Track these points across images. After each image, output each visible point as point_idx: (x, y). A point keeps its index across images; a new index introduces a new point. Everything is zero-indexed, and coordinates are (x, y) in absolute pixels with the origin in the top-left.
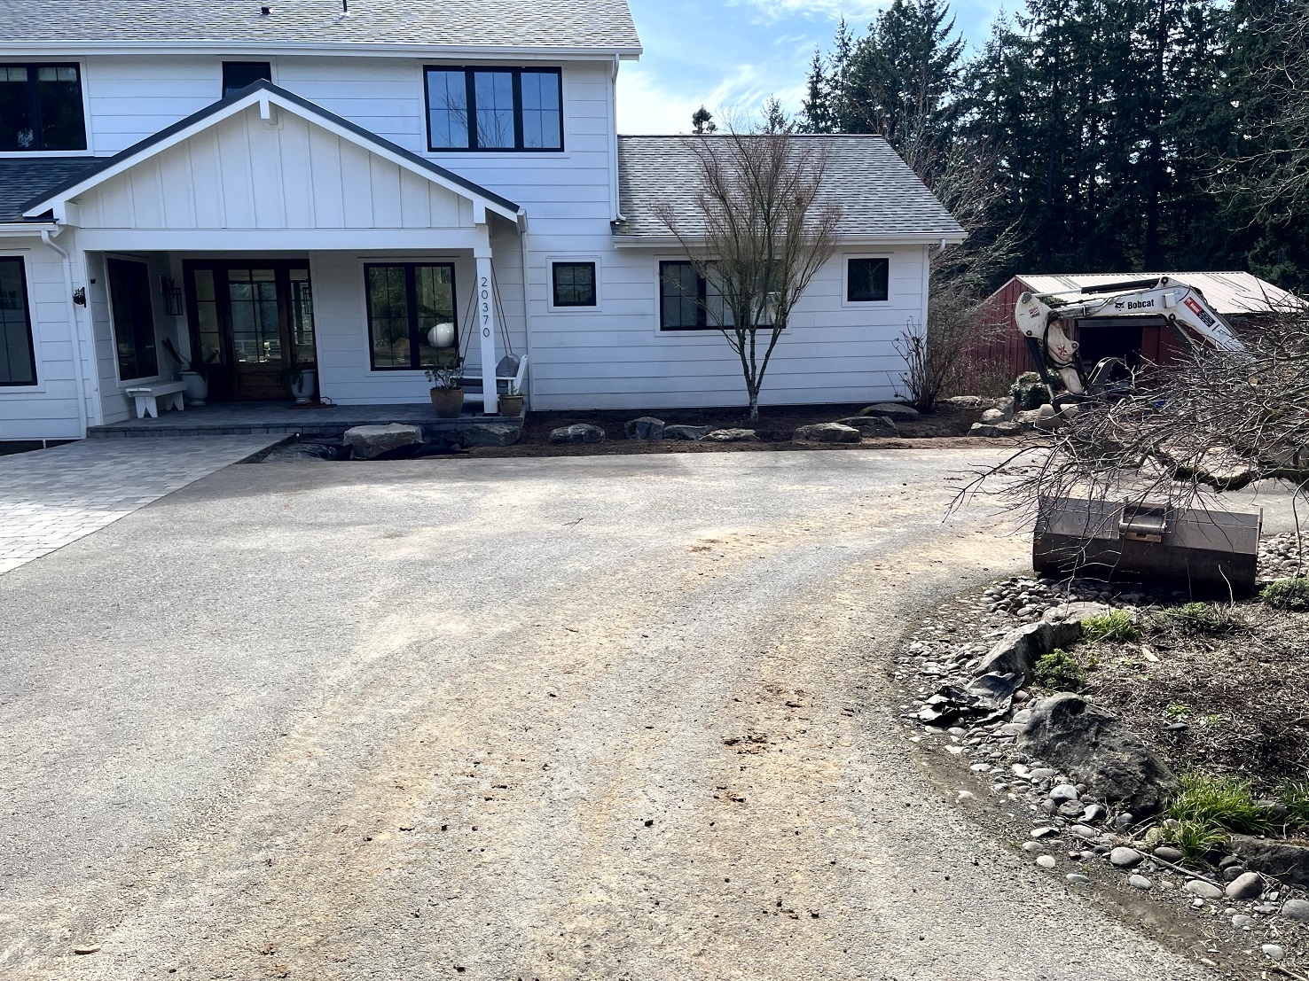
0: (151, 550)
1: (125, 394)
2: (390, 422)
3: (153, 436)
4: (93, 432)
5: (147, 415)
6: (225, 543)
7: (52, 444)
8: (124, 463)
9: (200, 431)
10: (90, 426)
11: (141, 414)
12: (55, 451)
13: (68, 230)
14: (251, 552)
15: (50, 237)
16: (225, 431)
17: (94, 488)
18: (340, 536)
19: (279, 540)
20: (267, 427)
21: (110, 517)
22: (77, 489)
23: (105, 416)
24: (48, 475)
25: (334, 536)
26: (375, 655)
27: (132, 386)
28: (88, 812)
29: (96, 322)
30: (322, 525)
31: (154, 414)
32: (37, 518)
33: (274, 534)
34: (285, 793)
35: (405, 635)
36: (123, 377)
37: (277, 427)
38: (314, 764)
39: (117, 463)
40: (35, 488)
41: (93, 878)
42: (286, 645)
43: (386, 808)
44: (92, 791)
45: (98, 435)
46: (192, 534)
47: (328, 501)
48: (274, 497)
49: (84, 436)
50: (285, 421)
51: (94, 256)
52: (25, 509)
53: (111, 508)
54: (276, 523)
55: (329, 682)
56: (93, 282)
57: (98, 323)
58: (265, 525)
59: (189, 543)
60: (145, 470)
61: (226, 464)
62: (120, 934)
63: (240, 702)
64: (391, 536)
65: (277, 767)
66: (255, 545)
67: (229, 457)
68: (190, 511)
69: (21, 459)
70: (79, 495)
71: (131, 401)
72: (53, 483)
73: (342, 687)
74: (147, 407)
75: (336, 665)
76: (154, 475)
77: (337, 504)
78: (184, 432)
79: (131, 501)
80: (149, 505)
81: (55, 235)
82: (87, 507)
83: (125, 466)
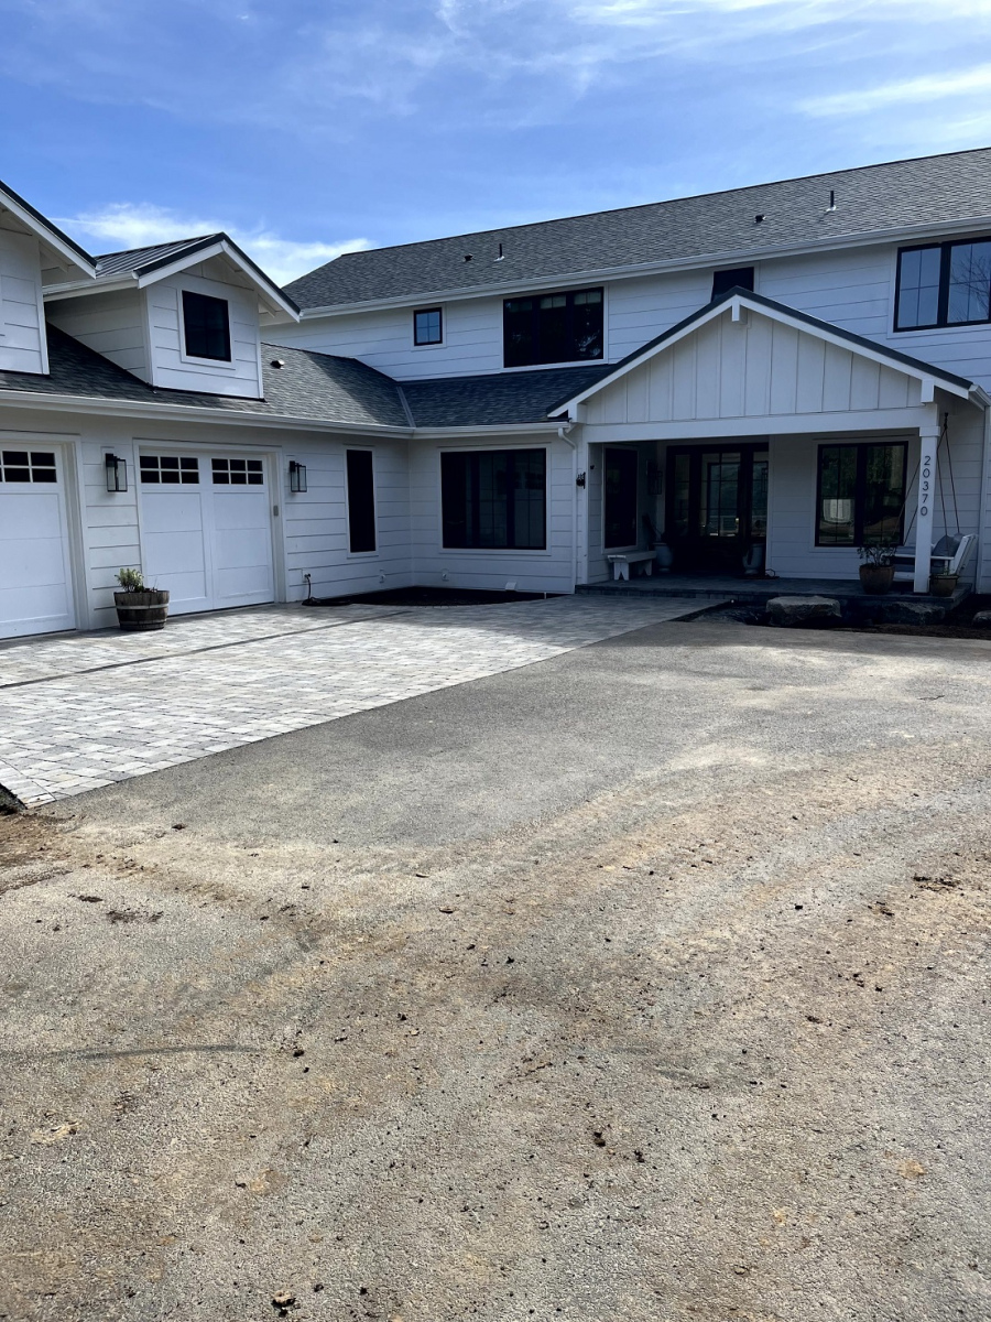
0: (573, 676)
1: (607, 559)
2: (813, 595)
3: (621, 594)
4: (579, 588)
5: (621, 577)
6: (626, 677)
7: (550, 596)
8: (589, 613)
9: (656, 593)
10: (579, 583)
11: (617, 577)
12: (550, 601)
13: (578, 427)
14: (639, 686)
15: (564, 432)
16: (675, 594)
17: (561, 630)
18: (714, 683)
19: (666, 680)
20: (708, 593)
21: (560, 651)
22: (550, 630)
23: (590, 576)
24: (536, 618)
25: (709, 683)
26: (681, 768)
27: (612, 554)
28: (457, 814)
29: (591, 500)
30: (706, 674)
31: (626, 577)
32: (516, 646)
33: (664, 676)
34: (569, 831)
35: (714, 759)
36: (607, 545)
37: (717, 593)
38: (595, 821)
39: (585, 614)
40: (523, 626)
41: (442, 845)
42: (625, 749)
43: (624, 854)
44: (465, 804)
45: (583, 591)
46: (607, 668)
47: (721, 657)
48: (681, 649)
49: (573, 592)
50: (726, 589)
51: (595, 447)
52: (510, 640)
53: (563, 645)
54: (669, 668)
55: (637, 777)
56: (592, 468)
57: (592, 501)
58: (660, 668)
59: (601, 675)
60: (601, 619)
61: (660, 621)
62: (442, 873)
63: (573, 777)
64: (754, 689)
65: (573, 817)
66: (645, 682)
67: (667, 615)
68: (614, 653)
69: (524, 605)
70: (549, 634)
71: (611, 566)
72: (537, 624)
73: (645, 782)
74: (623, 571)
75: (650, 769)
76: (606, 624)
77: (727, 659)
78: (643, 593)
79: (578, 642)
80: (590, 645)
81: (567, 431)
82: (549, 643)
83: (589, 616)
